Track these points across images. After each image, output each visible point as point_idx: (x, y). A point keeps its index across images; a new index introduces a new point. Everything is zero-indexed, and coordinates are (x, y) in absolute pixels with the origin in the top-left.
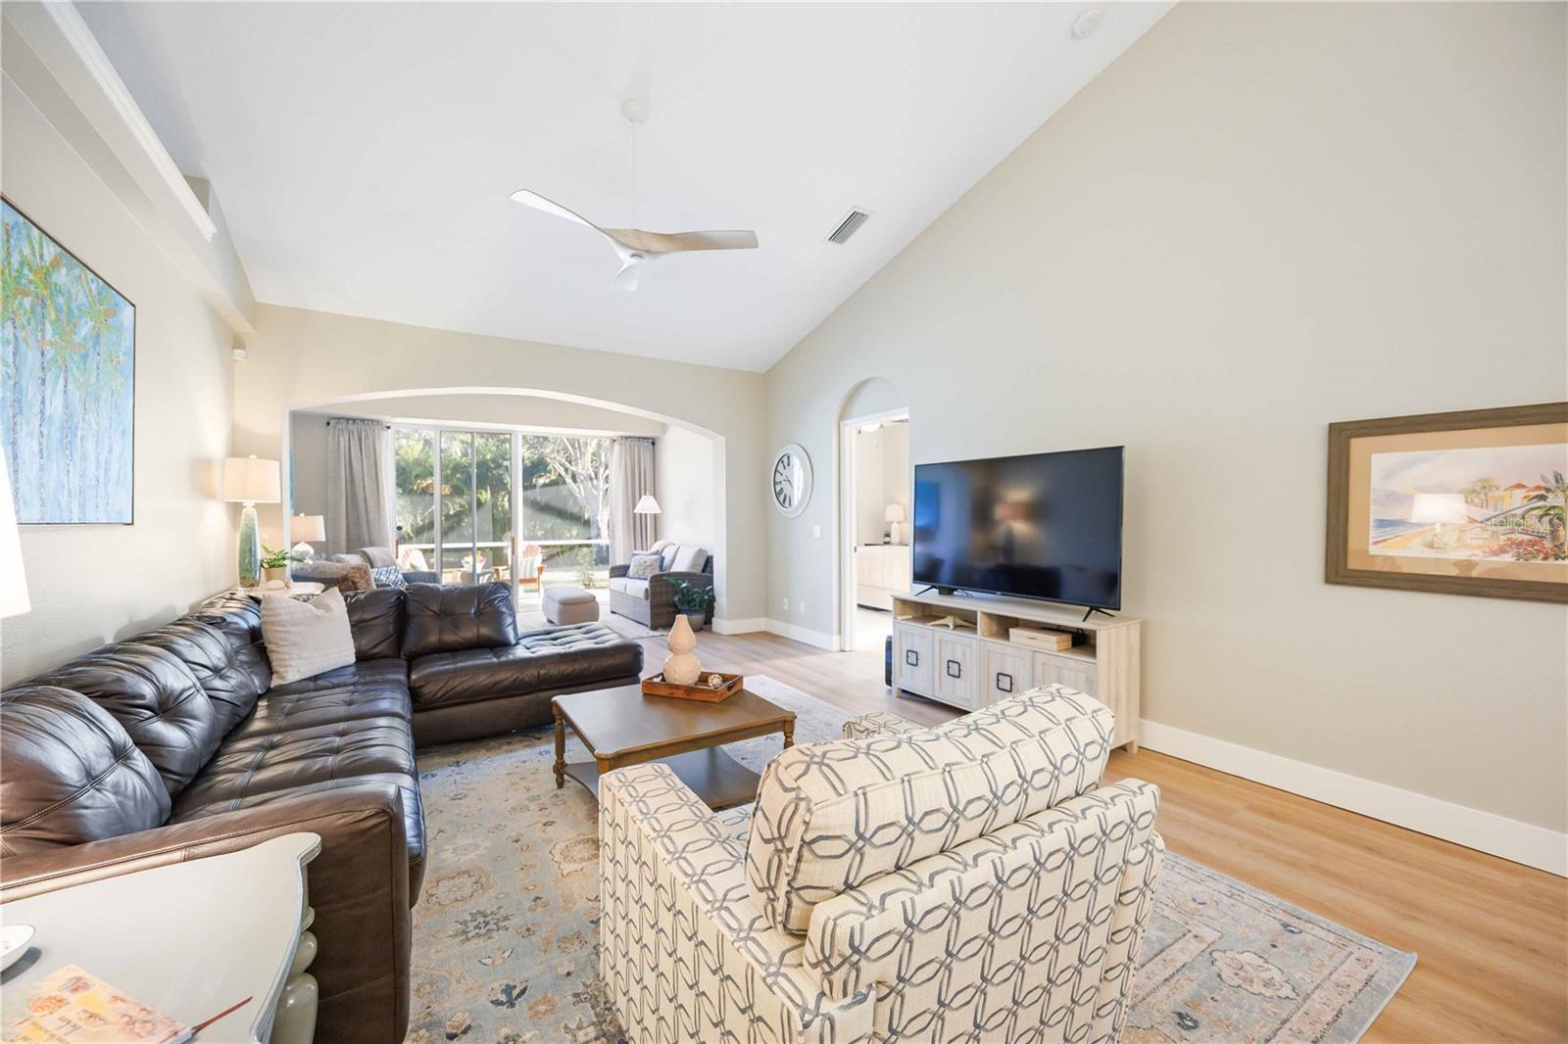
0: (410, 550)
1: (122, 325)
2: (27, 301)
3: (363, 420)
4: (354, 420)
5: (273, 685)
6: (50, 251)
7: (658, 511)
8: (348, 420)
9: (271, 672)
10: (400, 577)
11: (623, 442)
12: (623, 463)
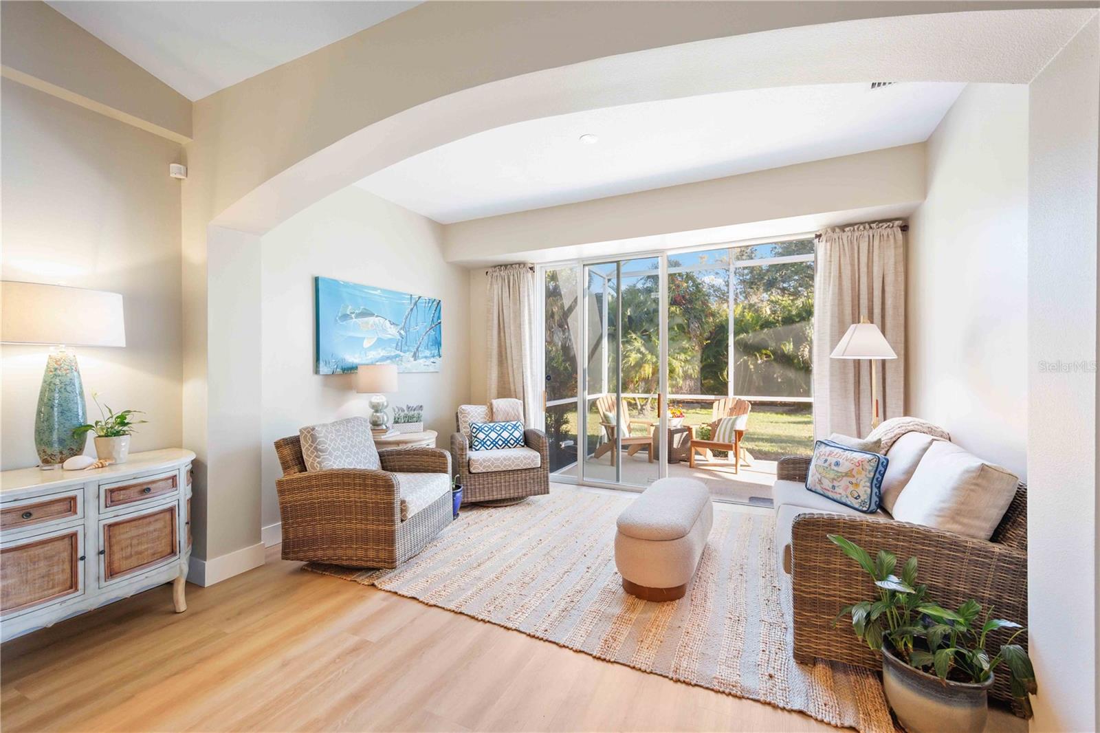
8: (501, 266)
11: (836, 236)
12: (835, 272)
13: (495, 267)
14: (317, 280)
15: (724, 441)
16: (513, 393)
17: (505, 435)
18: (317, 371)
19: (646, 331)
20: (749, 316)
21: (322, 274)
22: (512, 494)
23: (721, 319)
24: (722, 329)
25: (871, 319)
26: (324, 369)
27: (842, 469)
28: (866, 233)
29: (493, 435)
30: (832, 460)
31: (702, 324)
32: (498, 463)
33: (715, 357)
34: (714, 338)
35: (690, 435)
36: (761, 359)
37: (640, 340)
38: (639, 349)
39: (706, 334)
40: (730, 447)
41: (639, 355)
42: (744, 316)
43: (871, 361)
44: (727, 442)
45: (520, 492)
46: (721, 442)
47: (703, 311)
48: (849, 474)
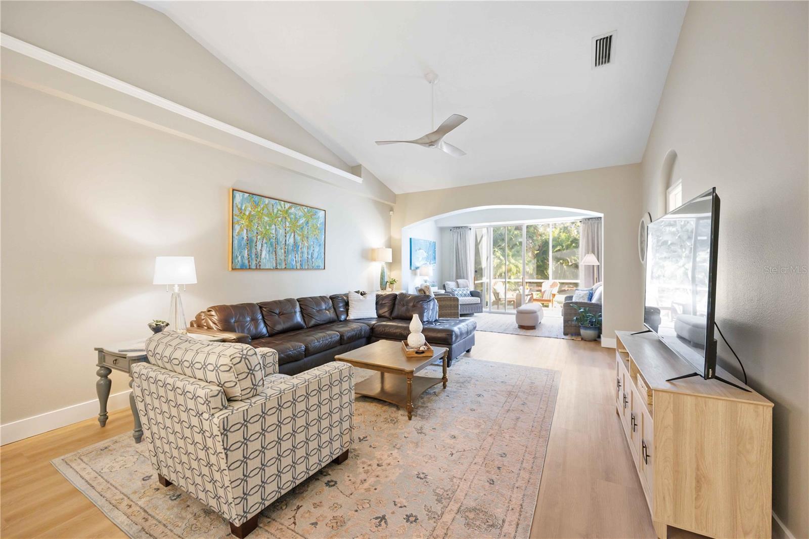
0: (498, 282)
1: (319, 217)
2: (280, 219)
3: (462, 227)
4: (459, 227)
5: (347, 319)
6: (288, 205)
7: (599, 264)
8: (457, 227)
9: (347, 315)
10: (469, 292)
11: (586, 222)
12: (586, 235)
13: (454, 228)
14: (411, 239)
15: (547, 298)
16: (462, 277)
17: (465, 292)
18: (411, 269)
19: (500, 246)
20: (563, 236)
21: (412, 237)
22: (467, 312)
23: (545, 237)
24: (546, 243)
25: (593, 252)
26: (413, 268)
27: (581, 296)
28: (596, 221)
29: (460, 292)
30: (579, 294)
31: (533, 241)
32: (466, 301)
33: (542, 261)
34: (542, 249)
35: (532, 297)
36: (571, 262)
37: (499, 252)
38: (499, 257)
39: (537, 247)
40: (549, 301)
41: (499, 261)
42: (560, 236)
43: (593, 266)
44: (548, 299)
45: (471, 312)
46: (546, 299)
47: (535, 233)
48: (583, 297)
